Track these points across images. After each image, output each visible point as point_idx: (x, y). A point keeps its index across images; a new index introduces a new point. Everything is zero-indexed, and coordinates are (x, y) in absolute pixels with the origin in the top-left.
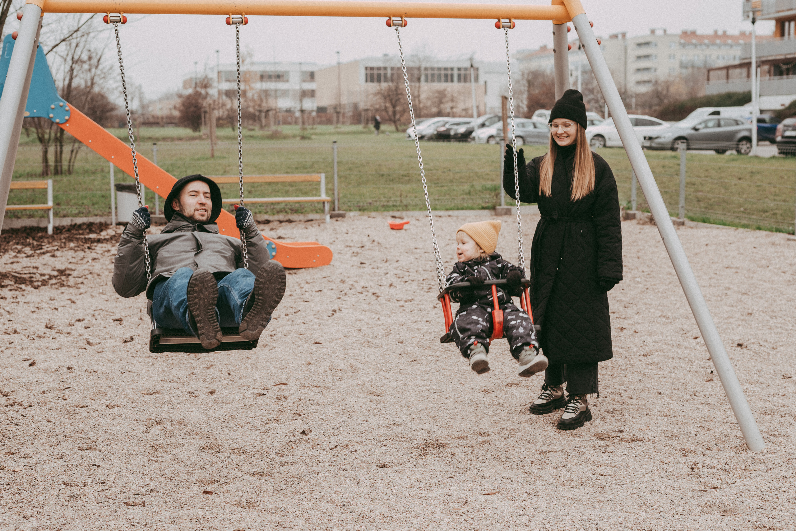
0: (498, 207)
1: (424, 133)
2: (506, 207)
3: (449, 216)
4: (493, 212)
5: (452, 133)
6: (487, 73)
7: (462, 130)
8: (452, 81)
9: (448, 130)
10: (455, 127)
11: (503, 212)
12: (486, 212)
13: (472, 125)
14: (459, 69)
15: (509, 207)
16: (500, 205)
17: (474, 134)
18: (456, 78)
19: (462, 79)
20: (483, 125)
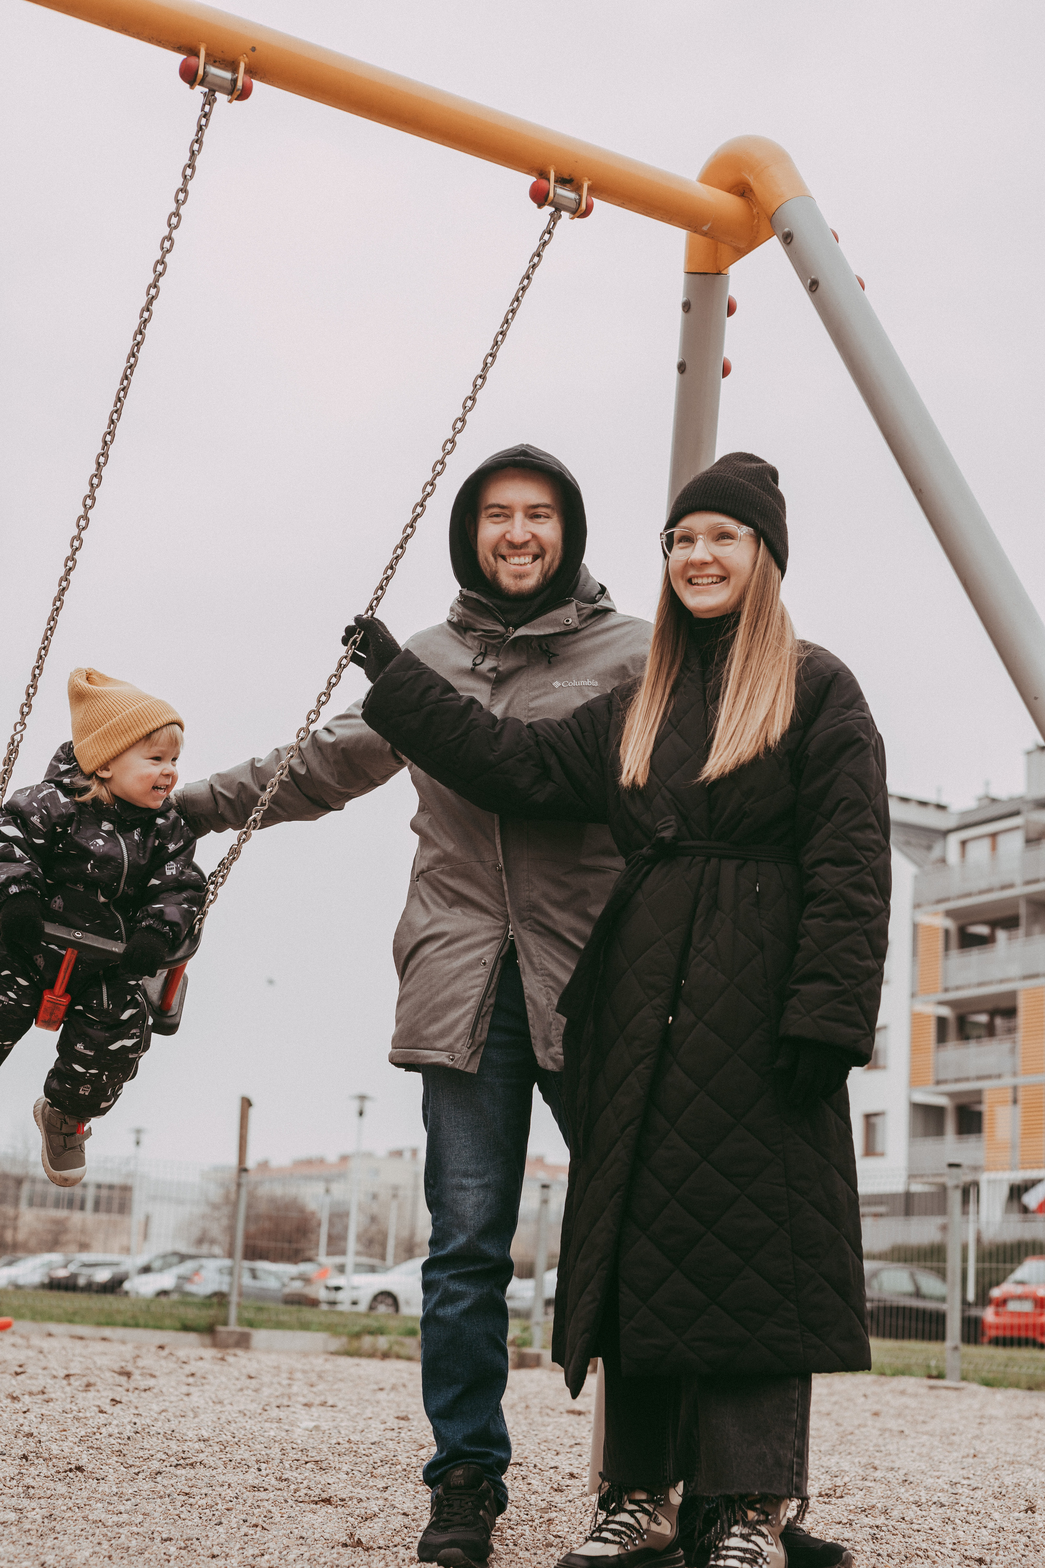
0: (220, 1328)
1: (21, 1281)
2: (239, 1329)
3: (104, 1339)
4: (207, 1339)
5: (82, 1281)
6: (154, 1198)
7: (102, 1276)
8: (82, 1208)
9: (74, 1276)
10: (86, 1271)
11: (231, 1341)
12: (192, 1337)
13: (122, 1269)
14: (99, 1186)
15: (246, 1329)
16: (225, 1323)
17: (127, 1286)
18: (89, 1204)
19: (103, 1206)
20: (146, 1269)
